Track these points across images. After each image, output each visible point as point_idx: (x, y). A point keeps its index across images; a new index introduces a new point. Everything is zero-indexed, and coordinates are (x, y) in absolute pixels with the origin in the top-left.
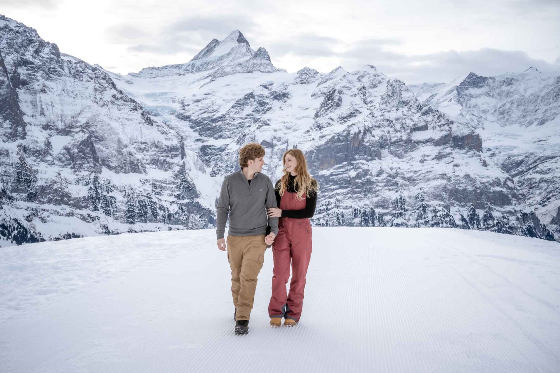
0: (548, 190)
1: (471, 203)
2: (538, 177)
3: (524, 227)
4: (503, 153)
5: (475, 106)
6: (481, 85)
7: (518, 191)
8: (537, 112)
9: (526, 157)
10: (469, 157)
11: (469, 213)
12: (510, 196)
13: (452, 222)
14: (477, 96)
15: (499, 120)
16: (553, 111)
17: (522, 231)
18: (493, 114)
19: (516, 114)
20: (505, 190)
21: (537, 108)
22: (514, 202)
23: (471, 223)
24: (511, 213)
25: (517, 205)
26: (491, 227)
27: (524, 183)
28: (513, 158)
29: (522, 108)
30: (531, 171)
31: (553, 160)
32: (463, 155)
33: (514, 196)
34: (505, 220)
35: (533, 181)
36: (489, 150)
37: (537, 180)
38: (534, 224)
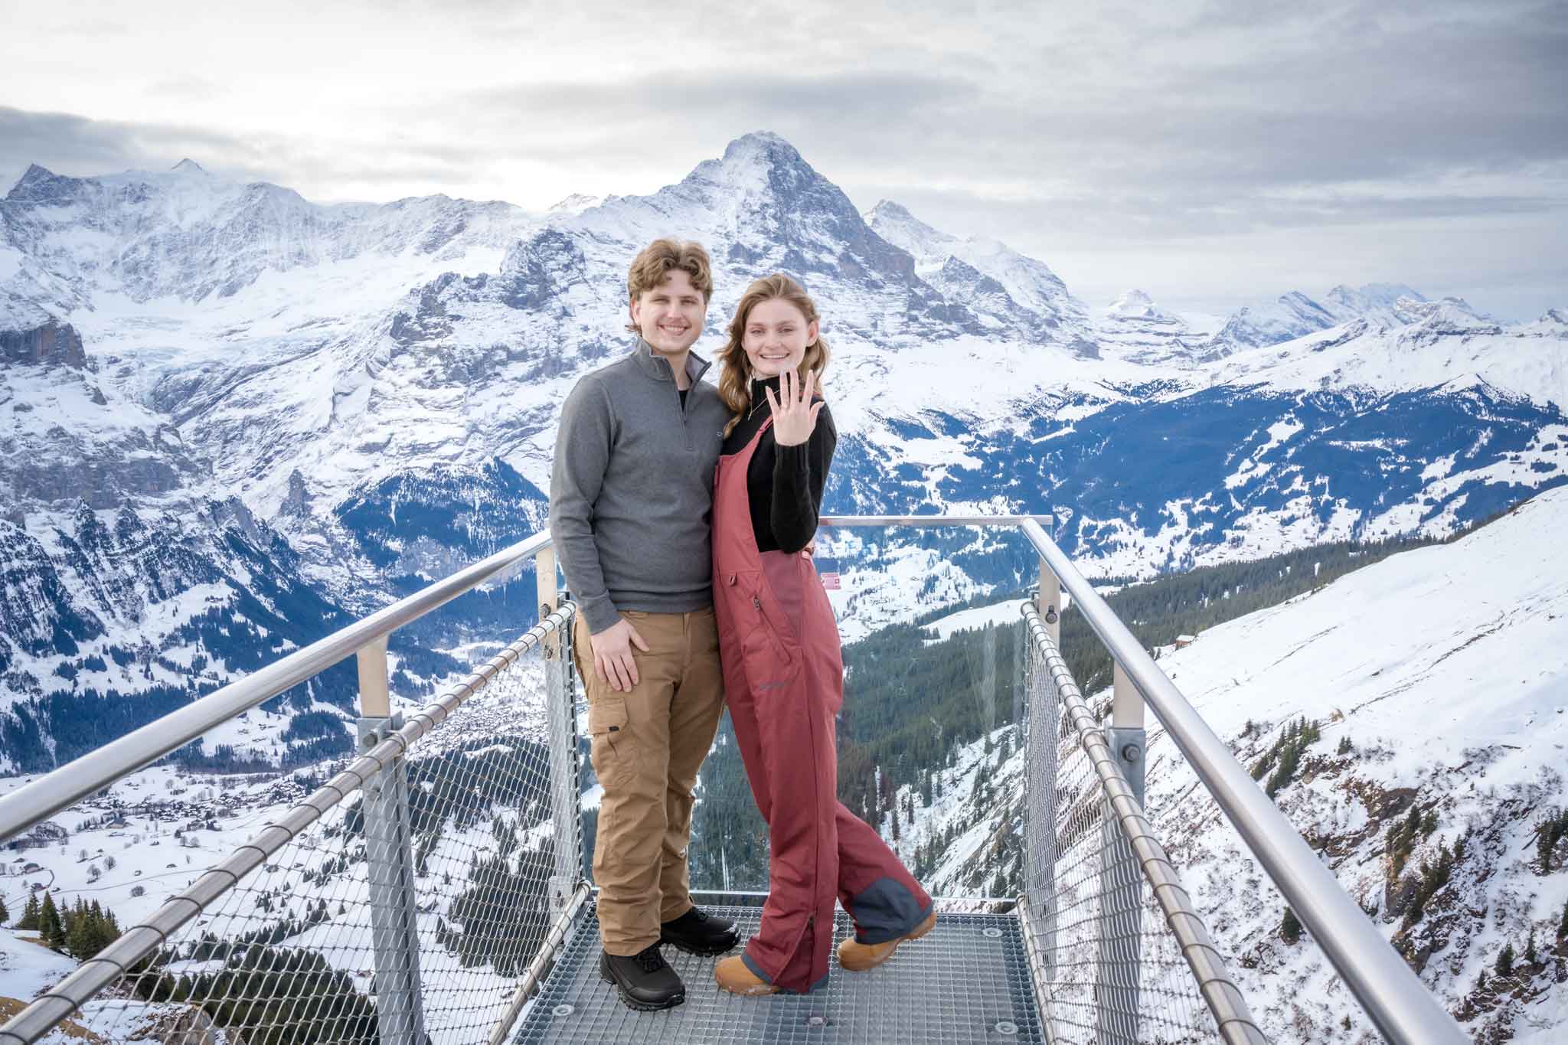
0: (264, 442)
1: (79, 498)
2: (238, 414)
3: (219, 534)
4: (150, 367)
5: (61, 252)
6: (66, 198)
7: (192, 452)
8: (216, 266)
9: (206, 371)
10: (54, 384)
11: (79, 524)
12: (174, 467)
13: (36, 552)
14: (61, 227)
15: (128, 286)
16: (250, 264)
17: (216, 544)
18: (110, 271)
19: (167, 271)
20: (159, 455)
21: (213, 255)
22: (185, 481)
23: (86, 546)
24: (182, 506)
25: (194, 487)
26: (140, 548)
27: (209, 433)
28: (175, 377)
29: (179, 256)
30: (221, 403)
31: (265, 375)
32: (39, 380)
33: (185, 465)
34: (173, 526)
35: (229, 425)
36: (114, 361)
37: (238, 423)
38: (241, 523)
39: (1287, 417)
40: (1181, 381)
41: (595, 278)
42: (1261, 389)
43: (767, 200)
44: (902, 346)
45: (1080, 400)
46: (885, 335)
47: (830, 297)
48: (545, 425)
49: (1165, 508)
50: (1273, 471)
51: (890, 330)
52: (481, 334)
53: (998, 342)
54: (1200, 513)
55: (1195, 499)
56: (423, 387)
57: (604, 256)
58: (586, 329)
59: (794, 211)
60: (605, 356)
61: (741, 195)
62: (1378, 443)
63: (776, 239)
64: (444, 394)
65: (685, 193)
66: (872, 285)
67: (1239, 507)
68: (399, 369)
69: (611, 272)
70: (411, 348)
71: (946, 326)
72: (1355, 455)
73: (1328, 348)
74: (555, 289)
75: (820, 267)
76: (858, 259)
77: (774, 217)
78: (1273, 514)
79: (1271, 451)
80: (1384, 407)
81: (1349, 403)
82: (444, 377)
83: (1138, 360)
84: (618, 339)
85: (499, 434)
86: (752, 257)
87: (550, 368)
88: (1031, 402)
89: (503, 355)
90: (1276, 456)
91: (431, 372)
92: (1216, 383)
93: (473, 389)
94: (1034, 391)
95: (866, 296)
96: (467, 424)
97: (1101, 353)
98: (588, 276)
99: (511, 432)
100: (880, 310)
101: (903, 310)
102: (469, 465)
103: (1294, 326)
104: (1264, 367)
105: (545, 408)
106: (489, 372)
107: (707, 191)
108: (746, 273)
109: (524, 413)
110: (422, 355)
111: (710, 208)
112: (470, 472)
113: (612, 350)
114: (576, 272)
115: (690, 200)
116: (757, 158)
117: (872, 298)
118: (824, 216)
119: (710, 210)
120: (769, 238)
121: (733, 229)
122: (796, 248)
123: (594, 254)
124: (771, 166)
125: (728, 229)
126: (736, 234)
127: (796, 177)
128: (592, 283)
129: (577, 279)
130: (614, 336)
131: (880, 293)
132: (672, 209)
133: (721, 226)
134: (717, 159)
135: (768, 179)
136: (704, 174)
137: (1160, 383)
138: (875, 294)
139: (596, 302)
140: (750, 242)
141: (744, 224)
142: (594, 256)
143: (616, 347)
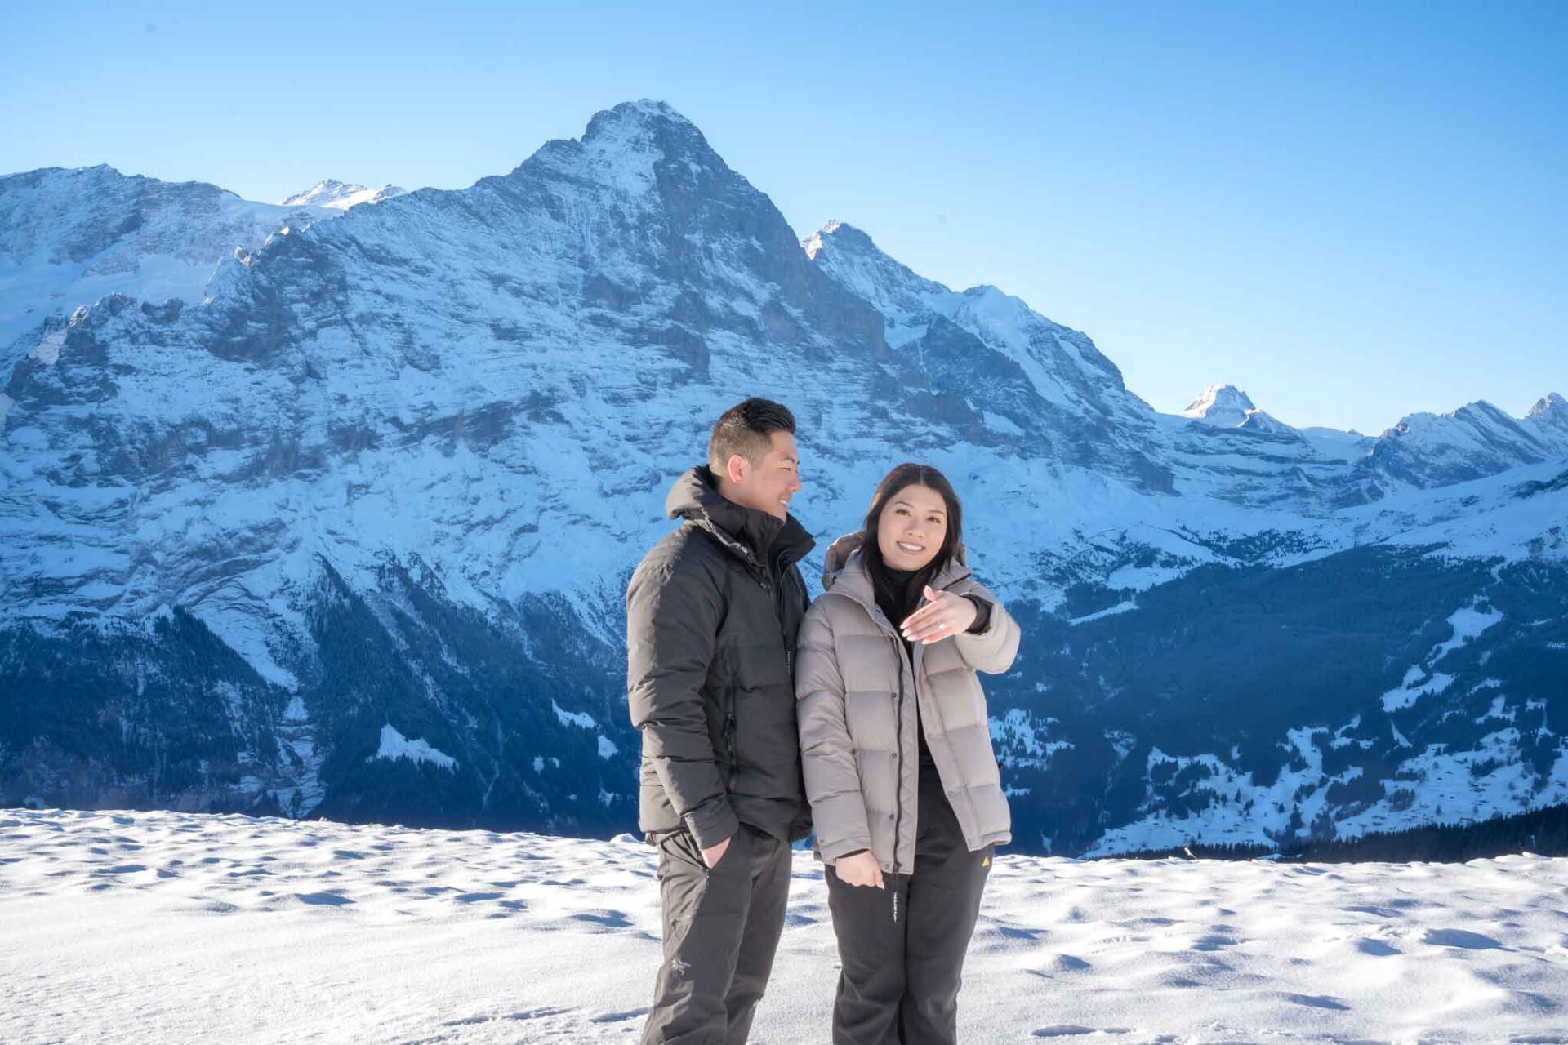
39: (1477, 599)
40: (1307, 534)
41: (362, 319)
42: (1435, 554)
43: (649, 208)
44: (858, 455)
45: (1145, 557)
46: (833, 436)
47: (746, 371)
48: (266, 556)
49: (1286, 740)
50: (1457, 687)
51: (840, 429)
52: (165, 399)
53: (1014, 460)
54: (1342, 749)
55: (1334, 728)
56: (60, 482)
57: (379, 282)
58: (343, 400)
59: (694, 230)
60: (372, 447)
61: (607, 200)
63: (664, 273)
64: (92, 497)
65: (517, 190)
66: (815, 356)
67: (1404, 742)
68: (19, 450)
69: (389, 311)
70: (42, 417)
71: (932, 427)
73: (1539, 493)
74: (296, 332)
75: (731, 322)
76: (795, 313)
77: (661, 237)
78: (1460, 756)
79: (1453, 653)
82: (97, 468)
83: (1236, 498)
84: (396, 421)
85: (185, 568)
86: (624, 297)
87: (278, 462)
88: (1068, 556)
89: (202, 436)
90: (1463, 663)
91: (75, 458)
92: (1363, 540)
93: (145, 491)
94: (1072, 541)
95: (805, 372)
96: (132, 549)
97: (1176, 485)
98: (351, 315)
99: (205, 565)
100: (825, 397)
101: (864, 398)
102: (130, 619)
103: (1479, 455)
104: (1437, 519)
105: (266, 528)
106: (176, 463)
107: (554, 189)
108: (611, 324)
109: (231, 535)
110: (61, 428)
111: (558, 216)
112: (131, 629)
113: (385, 438)
114: (330, 306)
115: (526, 203)
116: (637, 142)
117: (814, 377)
118: (742, 241)
119: (557, 220)
120: (652, 270)
121: (592, 250)
122: (694, 289)
123: (363, 279)
124: (659, 155)
125: (585, 252)
126: (598, 261)
127: (699, 176)
128: (356, 326)
129: (333, 318)
130: (388, 415)
131: (828, 370)
132: (494, 214)
133: (574, 247)
134: (573, 139)
135: (654, 177)
136: (552, 161)
137: (1273, 537)
138: (819, 370)
139: (362, 359)
140: (619, 275)
141: (613, 245)
142: (362, 283)
143: (390, 433)
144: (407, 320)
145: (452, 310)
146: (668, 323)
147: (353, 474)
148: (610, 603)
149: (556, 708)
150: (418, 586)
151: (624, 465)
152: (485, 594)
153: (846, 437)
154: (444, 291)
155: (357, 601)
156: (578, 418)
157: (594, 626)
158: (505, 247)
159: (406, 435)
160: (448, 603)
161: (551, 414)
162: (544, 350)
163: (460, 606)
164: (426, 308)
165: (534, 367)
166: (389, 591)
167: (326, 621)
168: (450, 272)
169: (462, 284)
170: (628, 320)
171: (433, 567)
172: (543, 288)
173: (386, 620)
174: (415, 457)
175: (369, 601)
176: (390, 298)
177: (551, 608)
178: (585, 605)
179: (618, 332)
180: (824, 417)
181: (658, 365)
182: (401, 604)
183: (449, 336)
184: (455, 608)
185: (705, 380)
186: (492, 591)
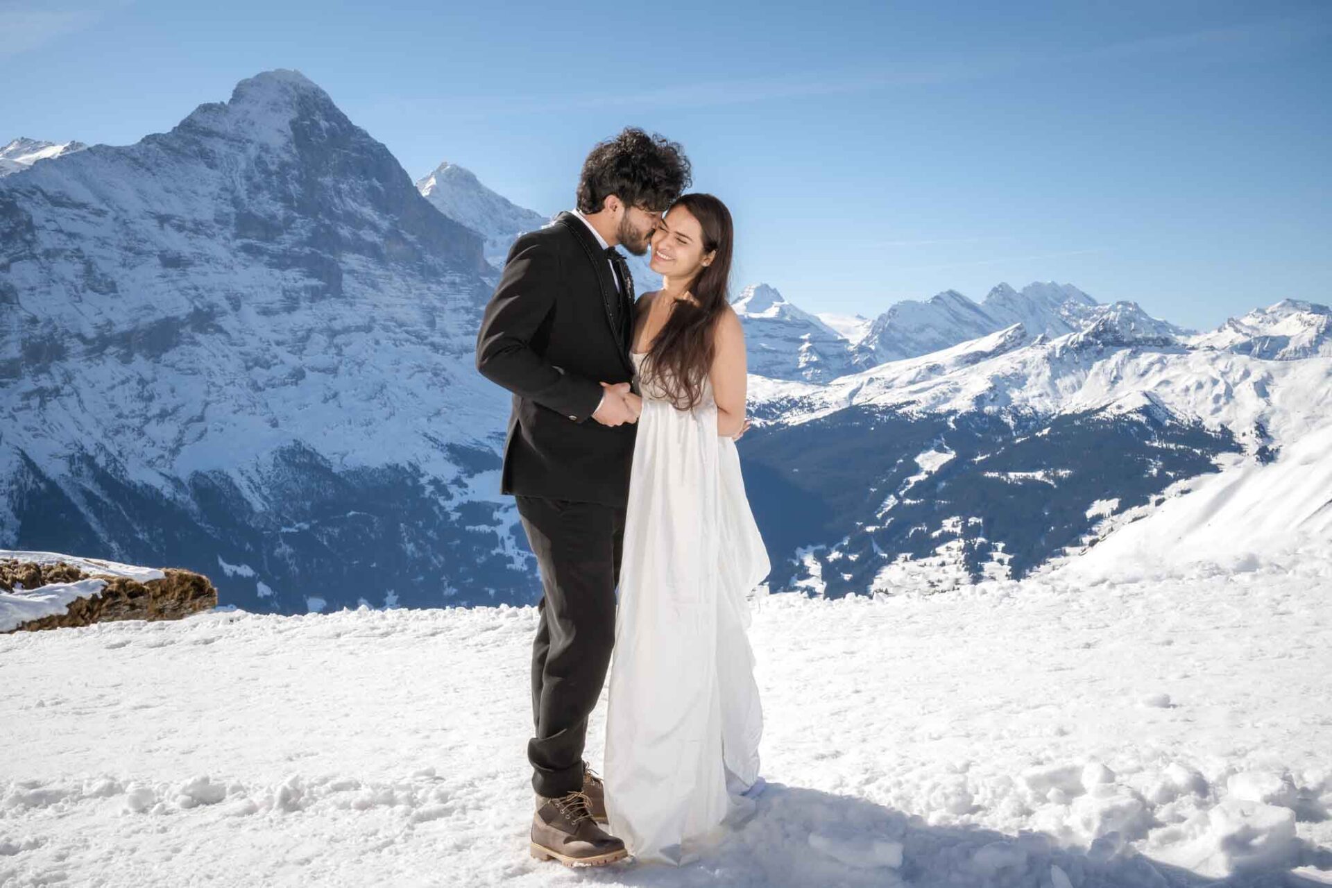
39: (937, 443)
40: (815, 398)
41: (48, 254)
42: (906, 409)
43: (286, 157)
47: (374, 286)
49: (794, 557)
54: (836, 561)
55: (830, 546)
57: (61, 223)
58: (34, 321)
59: (325, 174)
60: (61, 358)
61: (253, 151)
62: (1039, 475)
63: (304, 210)
65: (176, 144)
66: (429, 273)
67: (881, 553)
69: (71, 246)
72: (1013, 488)
73: (982, 360)
75: (358, 247)
76: (411, 238)
77: (298, 180)
78: (922, 561)
79: (918, 483)
80: (1046, 431)
81: (1007, 425)
84: (81, 337)
86: (270, 229)
90: (925, 491)
92: (855, 401)
98: (38, 251)
103: (950, 331)
104: (912, 382)
107: (208, 144)
108: (260, 251)
111: (212, 166)
113: (72, 352)
114: (20, 245)
115: (185, 155)
116: (275, 104)
117: (429, 289)
118: (366, 182)
119: (211, 168)
120: (293, 208)
121: (243, 194)
122: (327, 222)
123: (48, 221)
124: (294, 115)
125: (236, 194)
126: (247, 200)
127: (327, 131)
128: (43, 259)
129: (23, 254)
130: (73, 331)
131: (439, 283)
132: (158, 165)
133: (226, 189)
134: (222, 103)
135: (291, 133)
136: (204, 122)
137: (789, 401)
138: (432, 283)
139: (49, 286)
140: (264, 211)
141: (258, 188)
142: (47, 225)
143: (76, 346)
144: (86, 254)
145: (125, 244)
146: (307, 250)
147: (45, 382)
148: (265, 476)
149: (221, 562)
150: (104, 471)
151: (275, 364)
152: (161, 474)
153: (456, 335)
154: (117, 229)
155: (52, 485)
156: (234, 329)
157: (251, 495)
158: (168, 191)
159: (90, 347)
160: (129, 483)
161: (212, 326)
162: (205, 274)
163: (139, 484)
164: (103, 242)
165: (196, 288)
166: (77, 475)
167: (25, 502)
168: (121, 213)
169: (132, 222)
170: (272, 247)
171: (116, 454)
172: (201, 224)
173: (76, 499)
174: (98, 365)
175: (62, 484)
176: (72, 235)
177: (216, 482)
178: (244, 478)
179: (266, 258)
180: (438, 320)
181: (300, 284)
182: (89, 485)
183: (124, 265)
184: (135, 486)
185: (338, 293)
186: (166, 471)
